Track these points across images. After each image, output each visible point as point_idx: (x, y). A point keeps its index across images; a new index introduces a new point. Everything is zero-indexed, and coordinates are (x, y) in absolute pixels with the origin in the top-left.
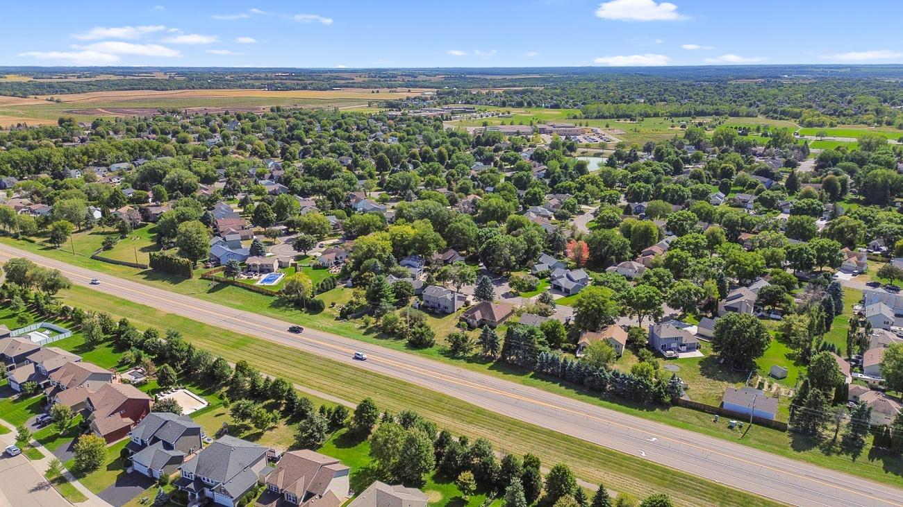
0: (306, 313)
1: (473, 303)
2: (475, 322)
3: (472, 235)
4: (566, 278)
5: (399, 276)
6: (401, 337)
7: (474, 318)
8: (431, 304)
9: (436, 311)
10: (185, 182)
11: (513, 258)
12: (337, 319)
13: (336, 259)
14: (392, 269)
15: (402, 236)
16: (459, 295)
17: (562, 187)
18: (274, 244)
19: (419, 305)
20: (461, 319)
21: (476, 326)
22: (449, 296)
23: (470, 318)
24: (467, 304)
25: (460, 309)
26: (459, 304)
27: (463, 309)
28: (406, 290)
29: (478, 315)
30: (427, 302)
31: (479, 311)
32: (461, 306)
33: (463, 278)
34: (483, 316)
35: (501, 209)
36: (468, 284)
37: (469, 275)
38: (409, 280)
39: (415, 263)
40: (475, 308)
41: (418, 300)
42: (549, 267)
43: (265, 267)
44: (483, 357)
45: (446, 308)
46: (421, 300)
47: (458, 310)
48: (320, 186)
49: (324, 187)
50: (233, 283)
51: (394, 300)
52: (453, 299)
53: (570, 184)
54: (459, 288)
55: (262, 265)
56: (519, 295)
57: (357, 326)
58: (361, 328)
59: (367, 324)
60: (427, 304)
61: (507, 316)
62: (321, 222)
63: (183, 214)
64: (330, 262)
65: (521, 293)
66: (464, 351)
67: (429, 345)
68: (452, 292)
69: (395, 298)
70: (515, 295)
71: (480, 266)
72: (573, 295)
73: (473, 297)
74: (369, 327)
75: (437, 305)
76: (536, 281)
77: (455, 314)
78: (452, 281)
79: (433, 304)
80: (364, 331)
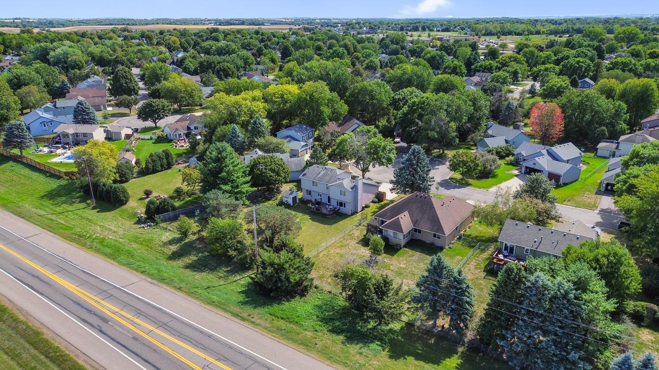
0: (94, 208)
1: (390, 196)
2: (400, 236)
3: (384, 98)
4: (547, 157)
5: (267, 151)
6: (243, 266)
7: (397, 226)
8: (314, 197)
9: (324, 211)
10: (70, 59)
11: (453, 125)
12: (139, 222)
13: (189, 128)
14: (260, 141)
15: (282, 97)
16: (365, 181)
17: (481, 66)
18: (129, 116)
19: (294, 199)
20: (372, 229)
21: (403, 243)
22: (347, 183)
23: (389, 226)
24: (380, 197)
25: (367, 206)
26: (364, 198)
27: (374, 207)
28: (273, 170)
29: (405, 221)
30: (309, 193)
31: (406, 213)
32: (368, 202)
33: (375, 155)
34: (415, 222)
35: (419, 77)
36: (381, 164)
37: (384, 148)
38: (285, 157)
39: (298, 135)
40: (399, 208)
41: (295, 189)
42: (507, 142)
43: (81, 137)
44: (429, 332)
45: (341, 204)
46: (299, 188)
47: (363, 208)
48: (208, 62)
49: (214, 62)
50: (17, 159)
51: (246, 188)
52: (355, 188)
53: (490, 63)
54: (365, 170)
55: (76, 135)
56: (468, 184)
57: (167, 236)
58: (171, 242)
59: (185, 234)
60: (308, 197)
61: (463, 224)
62: (189, 89)
63: (18, 77)
64: (177, 133)
65: (470, 181)
66: (380, 316)
67: (300, 290)
68: (354, 178)
69: (252, 186)
70: (462, 184)
71: (395, 143)
72: (565, 184)
73: (391, 186)
74: (187, 240)
75: (325, 200)
76: (494, 161)
77: (358, 216)
78: (354, 161)
79: (318, 198)
80: (174, 248)
